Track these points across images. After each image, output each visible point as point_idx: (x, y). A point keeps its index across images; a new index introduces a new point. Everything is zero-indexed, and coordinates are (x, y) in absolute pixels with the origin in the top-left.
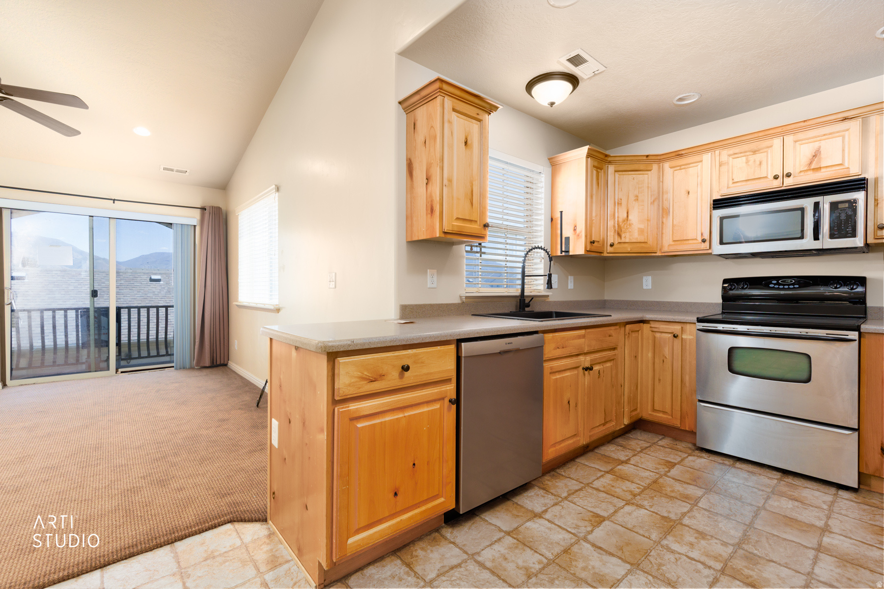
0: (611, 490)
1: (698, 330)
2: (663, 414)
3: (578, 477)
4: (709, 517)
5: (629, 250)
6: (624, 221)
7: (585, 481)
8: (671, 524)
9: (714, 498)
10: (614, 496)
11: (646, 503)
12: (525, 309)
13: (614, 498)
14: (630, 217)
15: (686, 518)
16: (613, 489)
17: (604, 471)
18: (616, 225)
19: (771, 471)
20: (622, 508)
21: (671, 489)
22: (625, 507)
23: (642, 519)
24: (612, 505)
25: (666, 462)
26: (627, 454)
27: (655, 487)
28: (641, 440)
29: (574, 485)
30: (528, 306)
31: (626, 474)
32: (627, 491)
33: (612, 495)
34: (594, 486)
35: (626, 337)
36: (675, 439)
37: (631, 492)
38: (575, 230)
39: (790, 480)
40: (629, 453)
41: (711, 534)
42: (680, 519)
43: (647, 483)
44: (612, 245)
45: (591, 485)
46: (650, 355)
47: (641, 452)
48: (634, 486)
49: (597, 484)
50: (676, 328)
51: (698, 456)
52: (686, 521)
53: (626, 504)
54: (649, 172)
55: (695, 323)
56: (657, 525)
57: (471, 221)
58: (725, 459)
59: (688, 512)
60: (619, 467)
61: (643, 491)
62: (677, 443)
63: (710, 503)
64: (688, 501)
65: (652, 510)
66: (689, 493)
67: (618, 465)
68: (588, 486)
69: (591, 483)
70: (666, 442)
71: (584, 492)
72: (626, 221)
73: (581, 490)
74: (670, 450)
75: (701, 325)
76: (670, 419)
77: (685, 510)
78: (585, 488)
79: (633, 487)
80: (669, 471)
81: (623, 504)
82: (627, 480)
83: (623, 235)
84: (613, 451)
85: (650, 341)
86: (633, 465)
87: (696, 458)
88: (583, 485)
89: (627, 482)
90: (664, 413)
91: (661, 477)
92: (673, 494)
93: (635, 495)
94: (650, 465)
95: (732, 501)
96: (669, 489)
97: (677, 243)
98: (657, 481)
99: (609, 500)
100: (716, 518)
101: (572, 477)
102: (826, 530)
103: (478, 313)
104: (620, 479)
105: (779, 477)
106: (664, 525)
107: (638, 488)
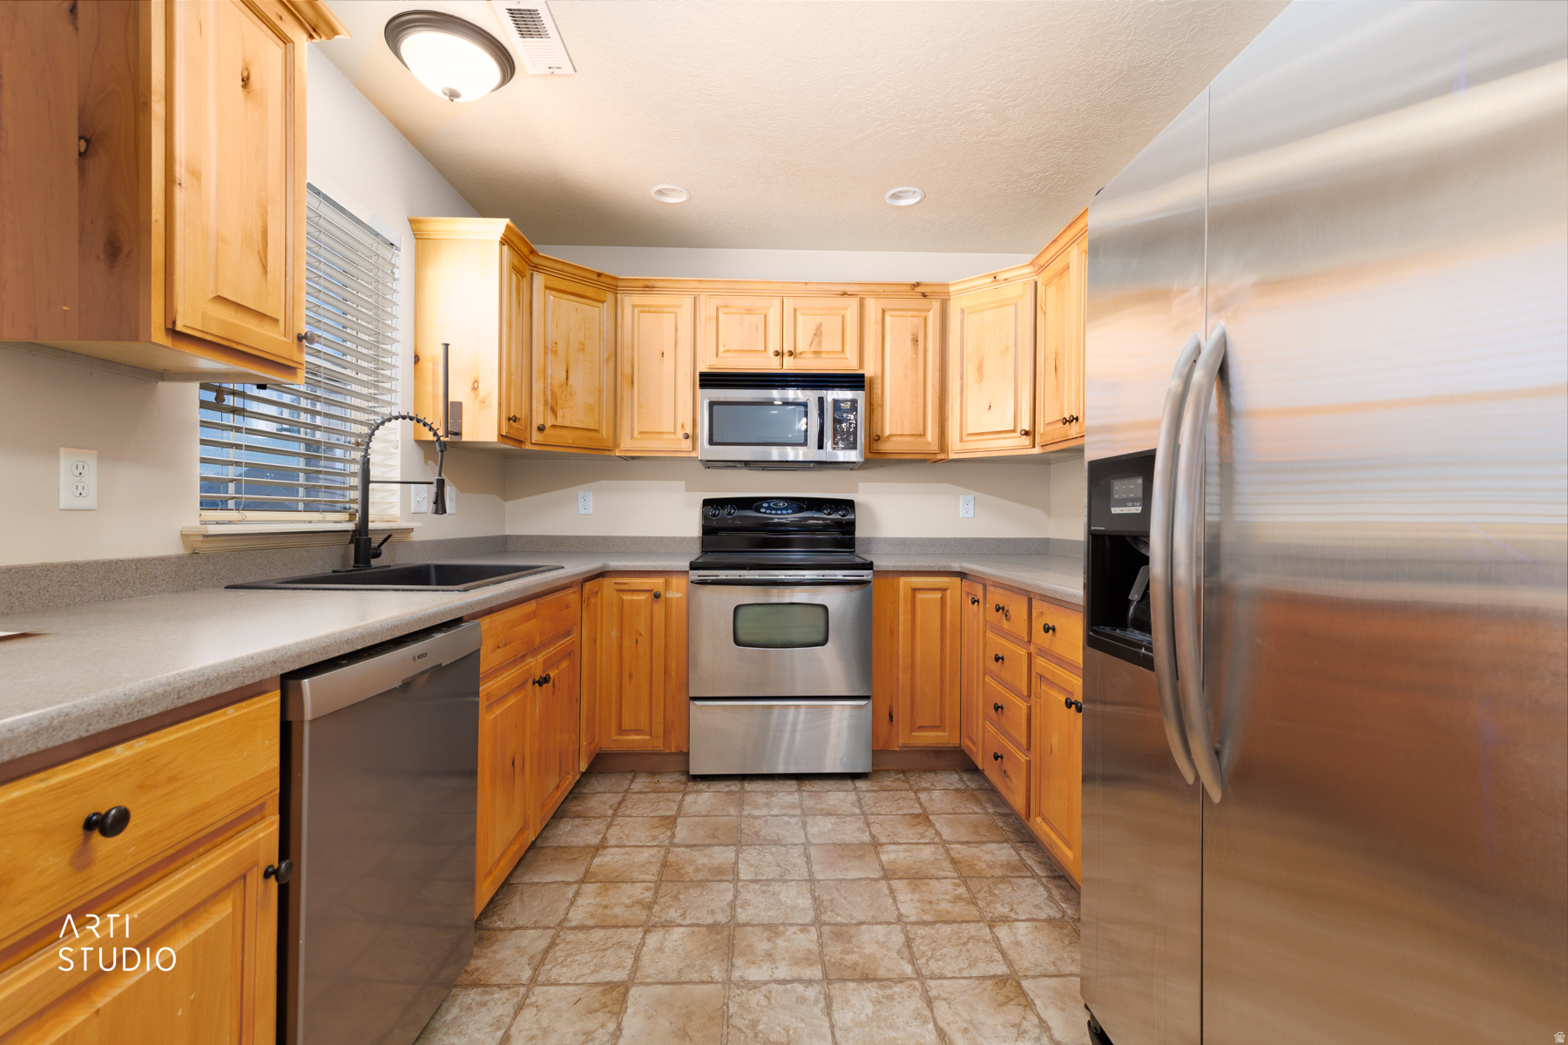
0: (607, 916)
1: (692, 582)
2: (636, 735)
3: (534, 920)
4: (764, 892)
5: (570, 442)
6: (562, 386)
7: (552, 921)
8: (726, 933)
9: (751, 854)
10: (618, 927)
11: (673, 914)
12: (369, 562)
13: (619, 931)
14: (571, 381)
15: (739, 910)
16: (608, 912)
17: (576, 882)
18: (549, 393)
19: (784, 782)
20: (643, 944)
21: (693, 868)
22: (647, 941)
23: (683, 950)
24: (623, 949)
25: (661, 820)
26: (597, 828)
27: (669, 876)
28: (604, 793)
29: (533, 941)
30: (377, 555)
31: (615, 871)
32: (633, 906)
33: (613, 927)
34: (574, 924)
35: (584, 605)
36: (653, 773)
37: (639, 902)
38: (475, 389)
39: (810, 786)
40: (599, 825)
41: (781, 921)
42: (733, 917)
43: (655, 873)
44: (541, 429)
45: (567, 924)
46: (614, 633)
47: (615, 815)
48: (639, 887)
49: (577, 916)
50: (657, 583)
51: (696, 792)
52: (742, 916)
53: (645, 933)
54: (600, 305)
55: (688, 572)
56: (710, 948)
57: (261, 316)
58: (729, 783)
59: (735, 897)
60: (597, 861)
61: (656, 892)
62: (658, 778)
63: (752, 866)
64: (725, 878)
65: (688, 922)
66: (719, 861)
67: (594, 857)
68: (563, 928)
69: (565, 919)
70: (640, 783)
71: (561, 946)
72: (564, 386)
73: (552, 945)
74: (655, 795)
75: (696, 575)
76: (648, 740)
77: (729, 896)
78: (558, 936)
79: (638, 892)
80: (673, 836)
81: (640, 936)
82: (623, 882)
83: (560, 413)
84: (570, 832)
85: (615, 609)
86: (617, 846)
87: (695, 795)
88: (552, 932)
89: (624, 885)
90: (638, 732)
91: (668, 852)
92: (700, 876)
93: (649, 907)
94: (641, 836)
95: (773, 850)
96: (690, 869)
97: (644, 436)
98: (666, 862)
99: (615, 940)
100: (771, 888)
101: (521, 924)
102: (876, 845)
103: (240, 582)
104: (610, 886)
105: (796, 786)
106: (719, 941)
107: (648, 889)
